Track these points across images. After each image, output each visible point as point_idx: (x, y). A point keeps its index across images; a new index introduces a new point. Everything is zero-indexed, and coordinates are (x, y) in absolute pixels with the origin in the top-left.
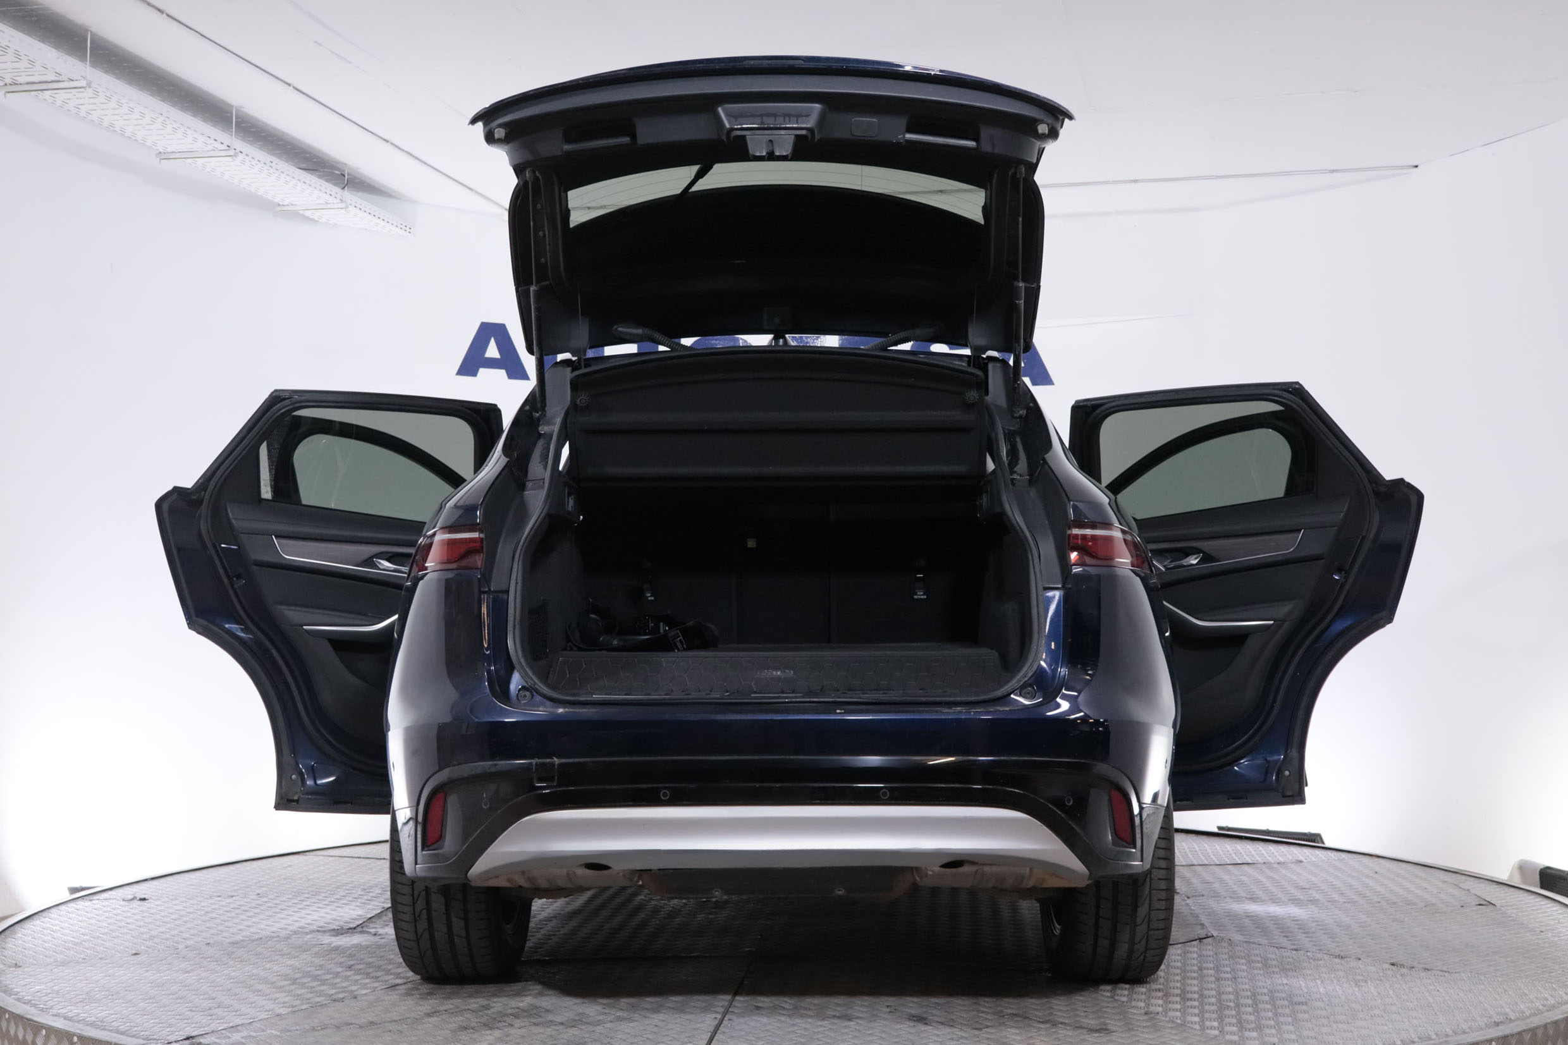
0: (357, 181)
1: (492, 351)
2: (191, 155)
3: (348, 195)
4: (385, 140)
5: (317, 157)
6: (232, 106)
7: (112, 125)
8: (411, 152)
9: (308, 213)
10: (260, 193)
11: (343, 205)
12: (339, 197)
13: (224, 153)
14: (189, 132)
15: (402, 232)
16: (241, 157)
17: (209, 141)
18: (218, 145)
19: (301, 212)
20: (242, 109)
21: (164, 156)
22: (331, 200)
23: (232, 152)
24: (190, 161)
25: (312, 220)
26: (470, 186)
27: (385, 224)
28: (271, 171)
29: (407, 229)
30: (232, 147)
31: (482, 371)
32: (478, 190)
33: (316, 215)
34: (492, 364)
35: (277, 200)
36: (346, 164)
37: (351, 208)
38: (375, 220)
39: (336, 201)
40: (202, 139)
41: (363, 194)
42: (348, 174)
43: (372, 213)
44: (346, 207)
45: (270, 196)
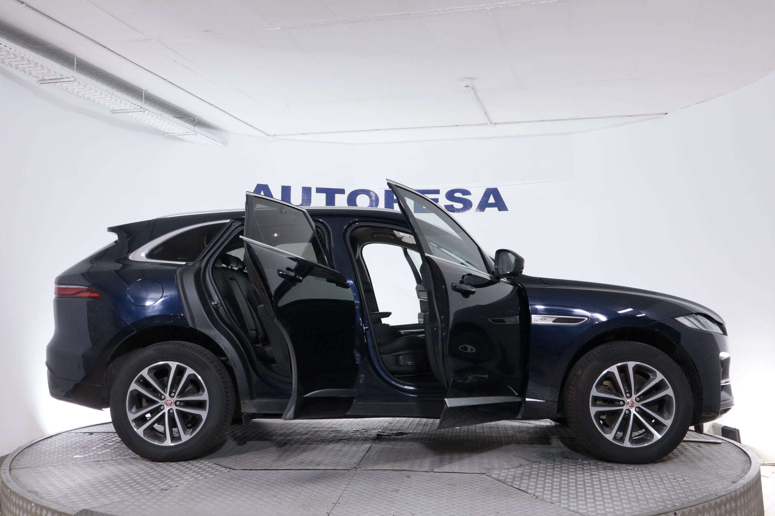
0: (202, 123)
2: (125, 111)
3: (197, 129)
4: (211, 104)
5: (183, 112)
6: (143, 90)
7: (89, 98)
8: (224, 110)
9: (180, 137)
10: (158, 128)
11: (195, 133)
12: (192, 129)
13: (139, 110)
14: (123, 101)
15: (222, 145)
16: (147, 112)
17: (132, 105)
18: (136, 107)
19: (177, 136)
20: (148, 91)
21: (114, 112)
22: (189, 131)
23: (142, 110)
24: (125, 114)
25: (183, 140)
26: (251, 125)
27: (214, 141)
28: (161, 118)
29: (225, 144)
30: (143, 107)
32: (255, 126)
33: (184, 138)
35: (166, 131)
36: (196, 115)
37: (198, 134)
38: (210, 140)
39: (191, 131)
40: (129, 104)
41: (204, 129)
42: (197, 120)
43: (208, 137)
44: (196, 134)
45: (162, 129)
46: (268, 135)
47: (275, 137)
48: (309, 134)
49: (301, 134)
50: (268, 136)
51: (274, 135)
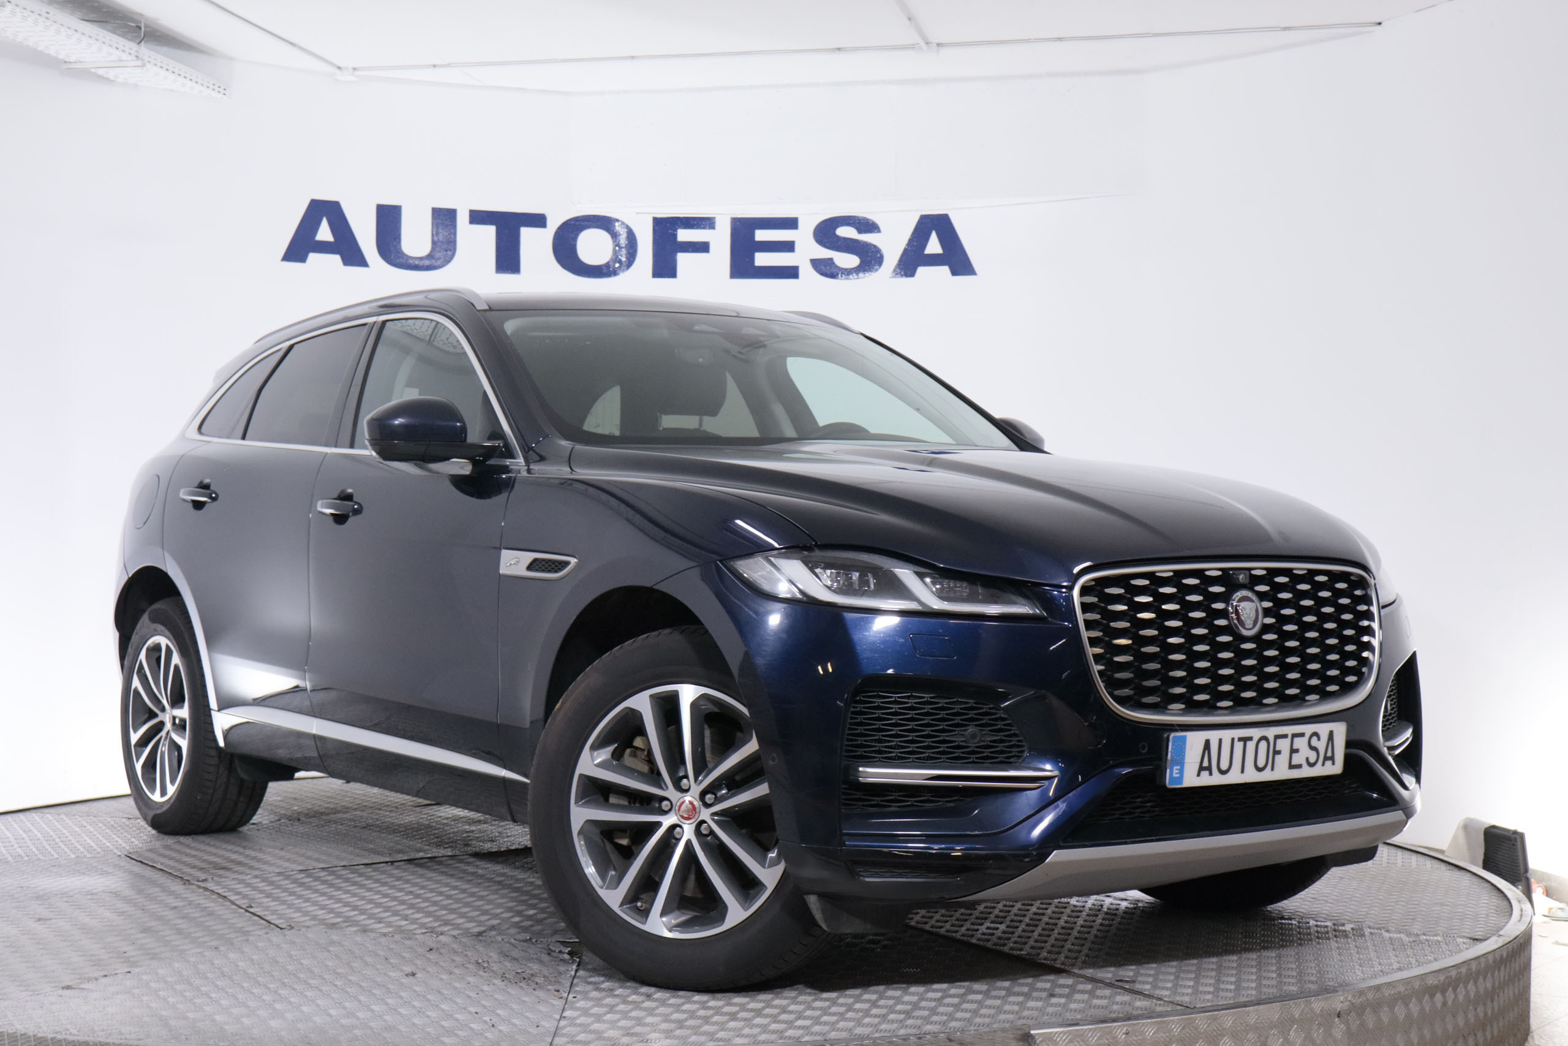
0: (158, 34)
1: (324, 233)
3: (146, 51)
5: (107, 6)
9: (101, 72)
10: (40, 48)
11: (139, 63)
12: (133, 52)
15: (214, 94)
19: (93, 70)
22: (124, 56)
25: (107, 79)
26: (292, 41)
27: (192, 84)
28: (48, 23)
29: (221, 90)
31: (313, 257)
32: (302, 45)
33: (111, 74)
34: (324, 248)
35: (61, 56)
36: (142, 15)
37: (148, 66)
38: (181, 80)
39: (130, 58)
41: (165, 49)
42: (146, 26)
43: (177, 72)
44: (144, 65)
45: (52, 52)
46: (339, 68)
47: (357, 73)
48: (449, 65)
49: (428, 66)
50: (338, 71)
51: (354, 69)
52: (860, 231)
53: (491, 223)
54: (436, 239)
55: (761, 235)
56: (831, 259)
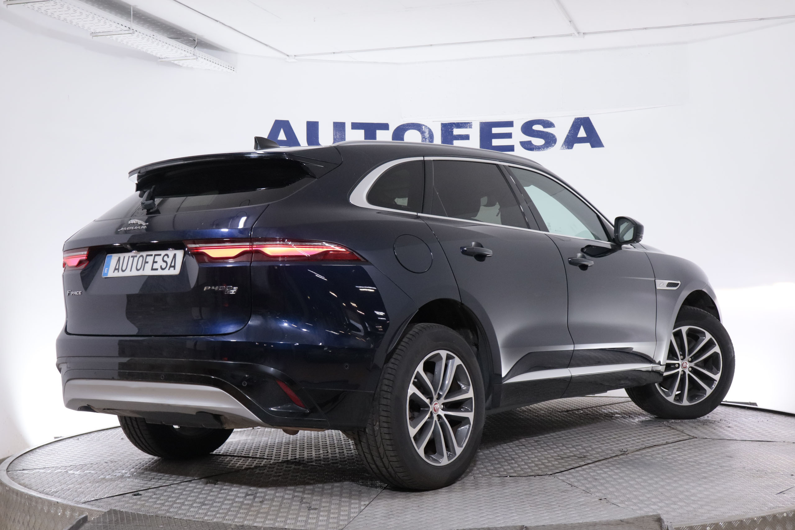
0: (203, 43)
1: (282, 136)
2: (109, 33)
3: (198, 51)
4: (216, 21)
5: (180, 31)
6: (130, 6)
7: (65, 19)
8: (231, 26)
9: (176, 62)
10: (149, 52)
11: (195, 57)
12: (192, 52)
13: (127, 32)
14: (107, 21)
15: (229, 71)
16: (136, 33)
17: (118, 26)
18: (123, 28)
19: (172, 62)
20: (136, 7)
21: (95, 34)
22: (188, 54)
23: (131, 31)
24: (109, 36)
25: (179, 65)
26: (266, 43)
27: (219, 66)
28: (154, 40)
29: (232, 68)
30: (131, 28)
32: (271, 46)
33: (181, 63)
34: (282, 143)
35: (158, 56)
36: (196, 34)
37: (199, 58)
38: (214, 64)
39: (190, 55)
40: (114, 25)
41: (205, 50)
42: (198, 39)
43: (212, 61)
44: (197, 58)
45: (154, 54)
46: (288, 56)
47: (296, 58)
48: (341, 52)
49: (331, 53)
50: (287, 57)
51: (295, 56)
52: (544, 127)
53: (362, 129)
54: (335, 137)
55: (495, 130)
56: (530, 142)
